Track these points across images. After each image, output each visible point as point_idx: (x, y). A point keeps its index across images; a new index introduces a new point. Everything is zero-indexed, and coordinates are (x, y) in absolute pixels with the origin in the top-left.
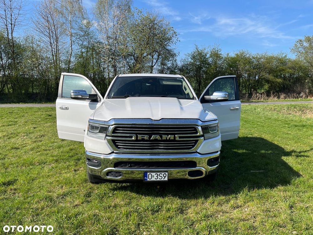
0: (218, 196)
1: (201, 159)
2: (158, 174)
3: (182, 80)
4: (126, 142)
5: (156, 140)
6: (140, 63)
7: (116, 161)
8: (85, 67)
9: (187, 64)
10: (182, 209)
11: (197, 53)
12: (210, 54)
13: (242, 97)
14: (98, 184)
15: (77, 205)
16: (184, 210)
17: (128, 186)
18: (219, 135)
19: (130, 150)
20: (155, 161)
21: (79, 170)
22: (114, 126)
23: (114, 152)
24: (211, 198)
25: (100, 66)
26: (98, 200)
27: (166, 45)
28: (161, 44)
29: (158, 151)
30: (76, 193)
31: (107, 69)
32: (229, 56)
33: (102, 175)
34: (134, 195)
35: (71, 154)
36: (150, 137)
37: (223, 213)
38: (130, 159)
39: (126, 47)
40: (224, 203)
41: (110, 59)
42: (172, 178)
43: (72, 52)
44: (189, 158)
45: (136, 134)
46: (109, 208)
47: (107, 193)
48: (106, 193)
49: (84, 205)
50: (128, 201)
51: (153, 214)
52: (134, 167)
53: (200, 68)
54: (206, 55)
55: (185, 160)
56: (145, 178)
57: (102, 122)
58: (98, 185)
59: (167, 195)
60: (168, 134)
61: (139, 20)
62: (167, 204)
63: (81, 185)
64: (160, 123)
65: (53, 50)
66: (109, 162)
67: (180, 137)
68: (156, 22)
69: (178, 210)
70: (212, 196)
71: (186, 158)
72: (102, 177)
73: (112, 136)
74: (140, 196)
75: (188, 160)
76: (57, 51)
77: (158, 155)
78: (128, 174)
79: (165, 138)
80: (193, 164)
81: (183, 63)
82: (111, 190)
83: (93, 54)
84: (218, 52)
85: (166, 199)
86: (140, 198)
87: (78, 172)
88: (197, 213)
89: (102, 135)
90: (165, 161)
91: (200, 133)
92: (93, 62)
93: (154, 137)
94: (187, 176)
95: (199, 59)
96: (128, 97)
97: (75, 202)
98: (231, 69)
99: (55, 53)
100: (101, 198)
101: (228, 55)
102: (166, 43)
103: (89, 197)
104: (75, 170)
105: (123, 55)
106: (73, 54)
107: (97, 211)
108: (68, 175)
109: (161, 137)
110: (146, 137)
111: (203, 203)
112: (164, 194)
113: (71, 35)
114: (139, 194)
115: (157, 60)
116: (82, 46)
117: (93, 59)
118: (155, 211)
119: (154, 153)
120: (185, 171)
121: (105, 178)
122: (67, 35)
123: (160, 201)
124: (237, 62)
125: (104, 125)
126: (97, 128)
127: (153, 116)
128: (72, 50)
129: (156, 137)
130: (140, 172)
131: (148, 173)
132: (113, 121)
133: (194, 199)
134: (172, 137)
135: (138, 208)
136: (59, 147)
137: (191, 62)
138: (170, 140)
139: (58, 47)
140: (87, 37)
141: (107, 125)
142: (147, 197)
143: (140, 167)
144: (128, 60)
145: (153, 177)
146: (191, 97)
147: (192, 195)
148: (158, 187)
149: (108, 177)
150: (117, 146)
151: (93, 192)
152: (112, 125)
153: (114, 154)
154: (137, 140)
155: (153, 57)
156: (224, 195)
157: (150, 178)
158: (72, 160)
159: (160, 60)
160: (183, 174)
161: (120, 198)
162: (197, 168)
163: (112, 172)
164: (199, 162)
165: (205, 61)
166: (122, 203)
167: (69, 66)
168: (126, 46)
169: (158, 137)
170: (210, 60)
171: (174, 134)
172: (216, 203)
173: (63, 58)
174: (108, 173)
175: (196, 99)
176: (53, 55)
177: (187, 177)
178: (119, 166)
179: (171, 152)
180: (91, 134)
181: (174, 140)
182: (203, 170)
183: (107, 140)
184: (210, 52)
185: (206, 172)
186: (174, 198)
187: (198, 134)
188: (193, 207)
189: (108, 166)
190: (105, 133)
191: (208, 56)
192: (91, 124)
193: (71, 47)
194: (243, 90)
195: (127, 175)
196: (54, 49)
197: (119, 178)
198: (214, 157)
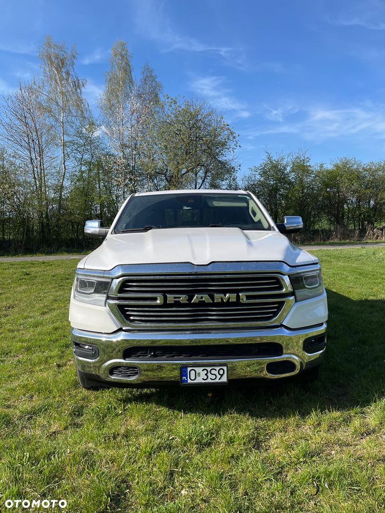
0: (327, 411)
1: (290, 339)
2: (209, 369)
3: (248, 198)
4: (146, 309)
5: (202, 303)
6: (175, 185)
7: (126, 346)
8: (86, 195)
9: (254, 184)
10: (257, 438)
11: (269, 166)
12: (291, 166)
13: (348, 235)
14: (98, 390)
15: (54, 433)
16: (261, 441)
17: (152, 394)
18: (323, 292)
19: (153, 325)
20: (202, 344)
21: (65, 365)
22: (121, 279)
23: (124, 328)
24: (313, 414)
25: (110, 192)
26: (95, 422)
27: (217, 154)
28: (210, 154)
29: (207, 326)
30: (55, 408)
31: (122, 197)
32: (323, 169)
33: (102, 373)
34: (164, 411)
35: (54, 337)
36: (191, 298)
37: (340, 445)
38: (153, 342)
39: (153, 160)
40: (339, 426)
41: (127, 181)
42: (236, 378)
43: (65, 172)
44: (267, 337)
45: (164, 293)
46: (115, 438)
47: (113, 407)
48: (111, 407)
49: (69, 432)
50: (152, 423)
51: (200, 451)
52: (163, 357)
53: (275, 190)
54: (285, 169)
55: (258, 340)
56: (184, 378)
57: (100, 273)
58: (98, 393)
59: (227, 411)
60: (225, 292)
61: (173, 116)
62: (228, 428)
63: (67, 393)
64: (209, 270)
65: (35, 169)
66: (114, 349)
67: (248, 297)
68: (199, 117)
69: (249, 442)
70: (316, 410)
71: (261, 338)
72: (103, 377)
73: (119, 299)
74: (176, 412)
75: (265, 341)
76: (41, 172)
77: (207, 333)
78: (152, 370)
79: (220, 300)
80: (275, 348)
81: (247, 183)
82: (121, 401)
83: (99, 173)
84: (304, 163)
85: (226, 418)
86: (176, 417)
87: (64, 368)
88: (289, 447)
89: (100, 298)
90: (221, 343)
91: (287, 288)
92: (100, 186)
93: (197, 297)
94: (265, 372)
95: (273, 176)
96: (149, 230)
97: (52, 426)
98: (328, 190)
99: (38, 175)
100: (102, 418)
101: (321, 166)
102: (218, 150)
103: (78, 415)
104: (59, 366)
105: (148, 174)
106: (67, 175)
107: (90, 445)
108: (45, 374)
109: (212, 297)
110: (183, 298)
111: (298, 426)
112: (221, 409)
113: (64, 145)
114: (174, 409)
115: (204, 179)
116: (81, 161)
117: (99, 181)
118: (204, 444)
119: (199, 329)
120: (260, 364)
121: (108, 379)
122: (57, 145)
123: (214, 422)
124: (338, 178)
125: (103, 277)
126: (91, 284)
127: (194, 258)
128: (65, 169)
129: (202, 298)
130: (174, 366)
131: (189, 369)
132: (120, 270)
133: (281, 417)
134: (232, 297)
135: (171, 438)
136: (36, 325)
137: (259, 181)
138: (229, 303)
139: (43, 165)
140: (89, 147)
141: (109, 278)
142: (188, 415)
143: (172, 357)
144: (156, 182)
145: (199, 375)
146: (266, 226)
147: (275, 410)
148: (210, 395)
149: (113, 377)
150: (127, 317)
151: (87, 406)
152: (118, 278)
153: (124, 333)
154: (165, 304)
155: (196, 175)
156: (338, 409)
157: (193, 378)
158: (56, 347)
159: (209, 180)
160: (257, 368)
161: (137, 418)
162: (284, 356)
163: (120, 367)
164: (287, 345)
165: (284, 179)
166: (140, 427)
167: (61, 195)
168: (152, 158)
169: (206, 298)
170: (292, 176)
171: (237, 291)
172: (324, 426)
173: (51, 181)
174: (113, 370)
175: (274, 230)
176: (35, 178)
177: (265, 374)
178: (133, 356)
179: (232, 326)
180: (80, 295)
181: (238, 303)
182: (296, 359)
183: (109, 305)
184: (290, 163)
185: (301, 363)
186: (241, 416)
187: (284, 290)
188: (278, 435)
189: (114, 356)
190: (105, 293)
191: (288, 169)
192: (80, 277)
193: (64, 163)
194: (350, 224)
195: (150, 373)
196: (37, 168)
197: (133, 378)
198: (315, 334)
